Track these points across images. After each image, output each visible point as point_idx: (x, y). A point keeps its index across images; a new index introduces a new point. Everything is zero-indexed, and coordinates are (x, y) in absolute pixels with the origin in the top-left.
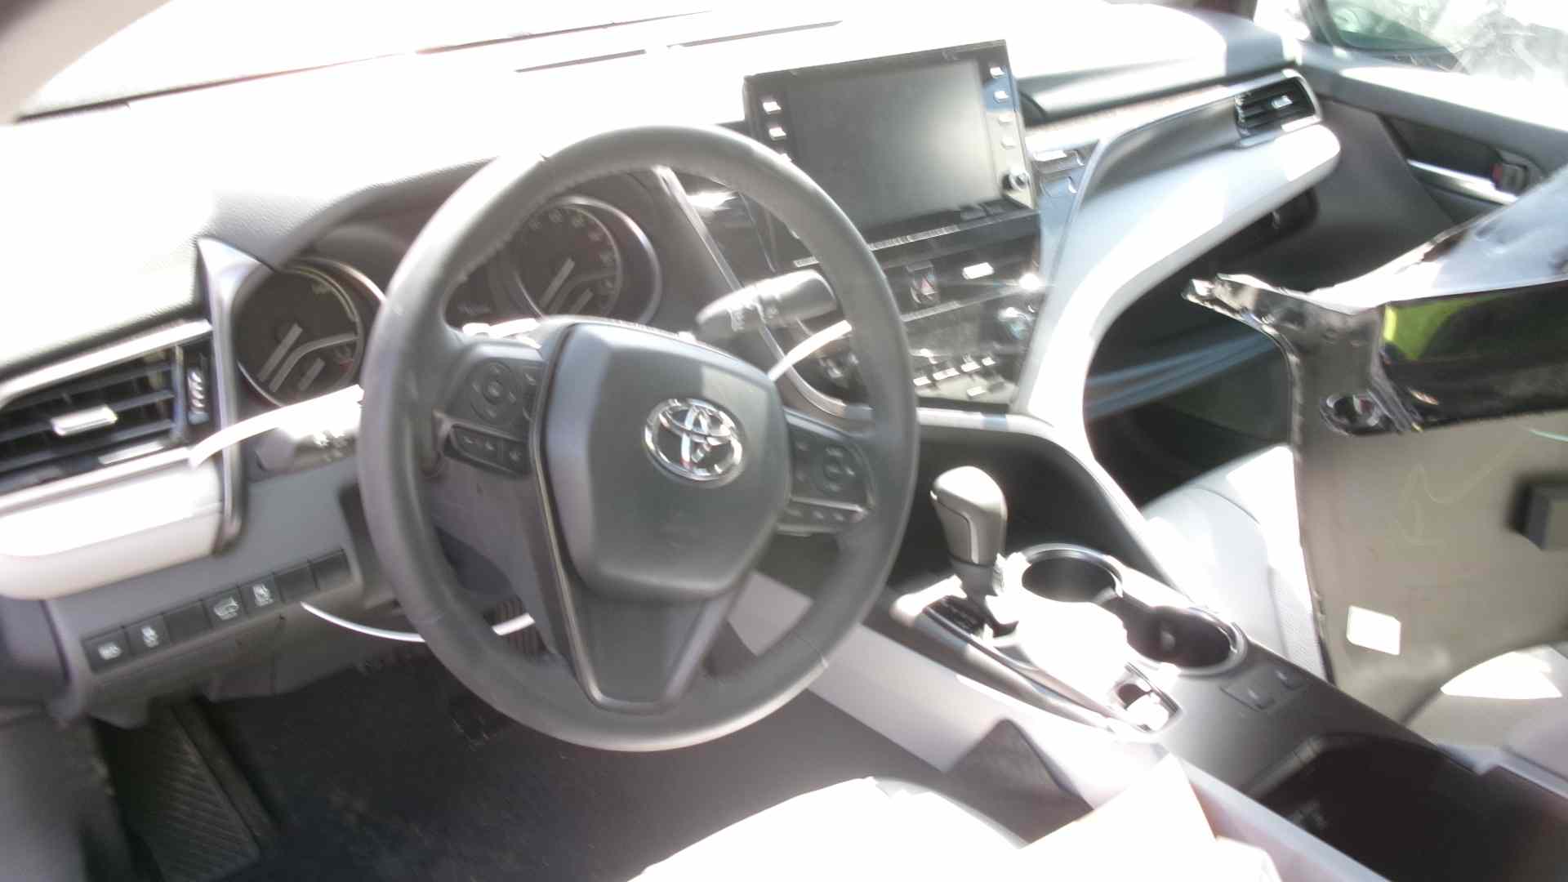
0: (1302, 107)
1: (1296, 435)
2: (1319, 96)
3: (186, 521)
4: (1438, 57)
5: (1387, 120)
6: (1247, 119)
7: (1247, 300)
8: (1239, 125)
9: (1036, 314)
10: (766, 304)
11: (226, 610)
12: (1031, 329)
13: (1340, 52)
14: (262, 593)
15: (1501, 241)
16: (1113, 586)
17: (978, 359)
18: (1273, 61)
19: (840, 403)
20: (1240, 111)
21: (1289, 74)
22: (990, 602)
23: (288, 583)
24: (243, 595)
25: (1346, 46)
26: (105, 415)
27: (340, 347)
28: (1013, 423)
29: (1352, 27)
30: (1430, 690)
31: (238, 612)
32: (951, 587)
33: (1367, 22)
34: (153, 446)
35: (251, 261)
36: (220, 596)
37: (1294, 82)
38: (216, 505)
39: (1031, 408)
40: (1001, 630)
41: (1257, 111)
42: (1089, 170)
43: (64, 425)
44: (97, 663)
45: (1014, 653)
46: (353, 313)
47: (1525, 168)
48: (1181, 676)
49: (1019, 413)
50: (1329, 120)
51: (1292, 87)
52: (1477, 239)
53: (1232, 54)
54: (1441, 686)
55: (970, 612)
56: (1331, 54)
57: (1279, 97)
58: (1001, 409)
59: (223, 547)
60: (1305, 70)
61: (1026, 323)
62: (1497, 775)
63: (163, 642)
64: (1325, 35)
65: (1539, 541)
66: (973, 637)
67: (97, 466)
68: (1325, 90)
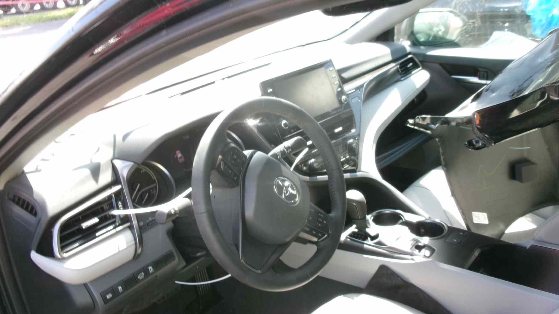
0: (416, 66)
1: (443, 163)
2: (420, 61)
3: (125, 249)
4: (452, 44)
5: (441, 64)
6: (402, 71)
7: (428, 121)
8: (400, 74)
9: (358, 140)
10: (288, 148)
11: (141, 276)
12: (358, 145)
13: (422, 47)
14: (150, 268)
15: (493, 92)
16: (401, 219)
17: (345, 157)
18: (404, 54)
19: (308, 177)
20: (399, 69)
21: (410, 56)
22: (368, 230)
23: (158, 264)
24: (145, 270)
25: (424, 45)
26: (96, 220)
27: (152, 188)
28: (359, 174)
29: (422, 40)
30: (503, 233)
31: (144, 276)
32: (353, 229)
33: (427, 37)
34: (111, 227)
35: (131, 164)
36: (139, 272)
37: (411, 58)
38: (134, 242)
39: (362, 169)
40: (373, 238)
41: (404, 68)
42: (362, 93)
43: (85, 225)
44: (106, 301)
45: (380, 243)
46: (154, 177)
47: (486, 72)
48: (431, 240)
49: (359, 172)
50: (424, 67)
51: (411, 60)
52: (486, 93)
53: (393, 53)
54: (505, 231)
55: (361, 235)
56: (420, 49)
57: (409, 63)
58: (354, 171)
59: (136, 256)
60: (414, 54)
61: (356, 143)
62: (533, 247)
63: (124, 289)
64: (415, 43)
65: (521, 180)
66: (365, 242)
67: (96, 237)
68: (421, 59)
